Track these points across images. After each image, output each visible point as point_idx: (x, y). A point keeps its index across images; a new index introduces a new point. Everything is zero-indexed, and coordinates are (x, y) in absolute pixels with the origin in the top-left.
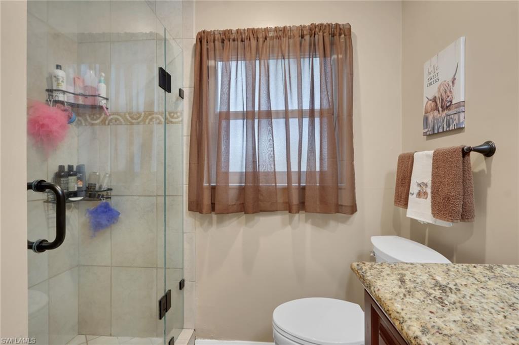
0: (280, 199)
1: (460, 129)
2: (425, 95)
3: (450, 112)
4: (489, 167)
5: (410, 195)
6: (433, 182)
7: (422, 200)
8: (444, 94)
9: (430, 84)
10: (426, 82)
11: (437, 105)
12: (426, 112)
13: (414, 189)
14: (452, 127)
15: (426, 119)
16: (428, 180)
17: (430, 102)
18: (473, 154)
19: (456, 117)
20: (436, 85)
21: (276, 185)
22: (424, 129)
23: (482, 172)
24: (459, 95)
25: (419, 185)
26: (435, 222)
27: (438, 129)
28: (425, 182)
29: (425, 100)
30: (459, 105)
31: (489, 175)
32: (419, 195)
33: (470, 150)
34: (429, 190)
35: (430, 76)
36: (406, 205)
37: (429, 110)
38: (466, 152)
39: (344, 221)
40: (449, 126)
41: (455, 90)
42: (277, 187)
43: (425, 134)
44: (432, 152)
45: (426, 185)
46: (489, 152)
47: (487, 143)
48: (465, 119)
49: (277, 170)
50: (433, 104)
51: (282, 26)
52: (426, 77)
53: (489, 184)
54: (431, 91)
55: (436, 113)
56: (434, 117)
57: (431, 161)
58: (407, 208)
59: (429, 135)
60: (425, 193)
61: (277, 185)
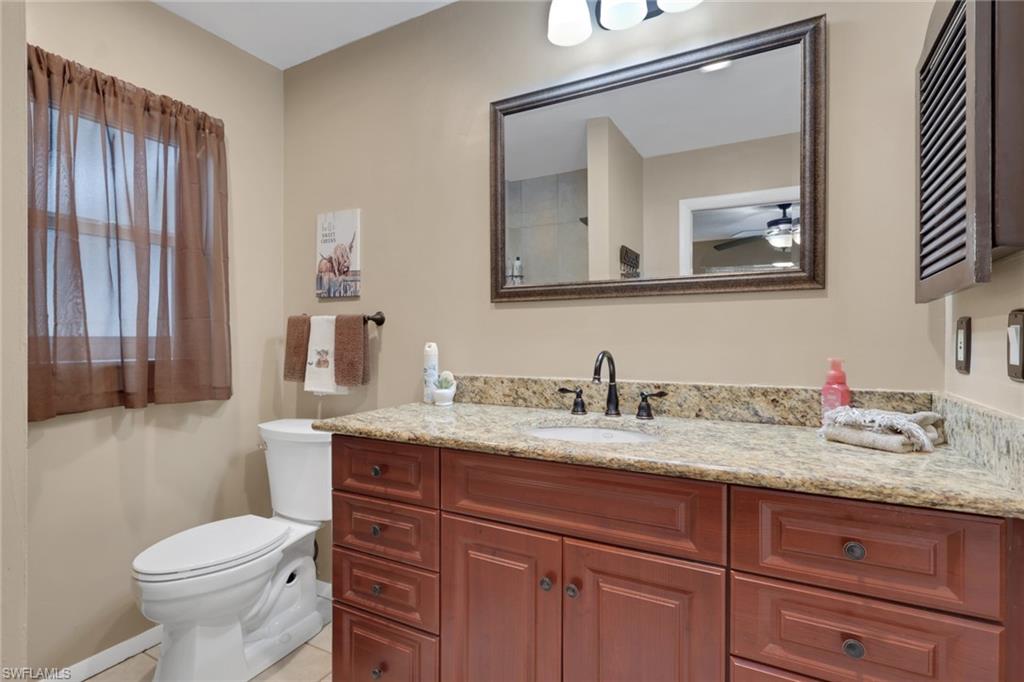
0: (100, 388)
1: (356, 297)
2: (319, 251)
3: (347, 278)
4: (380, 334)
5: (308, 365)
6: (336, 349)
7: (323, 369)
8: (341, 259)
9: (325, 241)
10: (320, 238)
11: (333, 267)
12: (320, 272)
13: (312, 357)
14: (349, 294)
15: (320, 279)
16: (330, 347)
17: (325, 261)
18: (370, 322)
19: (353, 283)
20: (333, 246)
21: (90, 363)
22: (317, 289)
23: (375, 338)
24: (356, 263)
25: (319, 353)
26: (337, 390)
27: (334, 293)
28: (326, 349)
29: (319, 258)
30: (355, 273)
31: (380, 343)
32: (319, 364)
33: (369, 319)
34: (331, 359)
35: (324, 232)
36: (302, 378)
37: (324, 270)
38: (365, 320)
39: (211, 413)
40: (346, 292)
41: (351, 256)
42: (94, 366)
43: (319, 295)
44: (334, 317)
45: (327, 353)
46: (380, 321)
47: (379, 313)
48: (362, 288)
49: (90, 335)
50: (329, 265)
51: (107, 74)
52: (320, 233)
53: (379, 349)
54: (327, 250)
55: (332, 274)
56: (330, 280)
57: (333, 328)
58: (304, 380)
59: (324, 297)
60: (326, 362)
61: (93, 361)
